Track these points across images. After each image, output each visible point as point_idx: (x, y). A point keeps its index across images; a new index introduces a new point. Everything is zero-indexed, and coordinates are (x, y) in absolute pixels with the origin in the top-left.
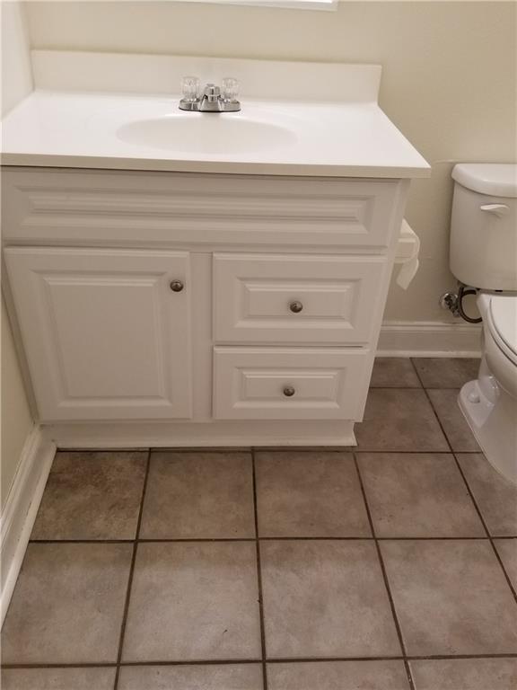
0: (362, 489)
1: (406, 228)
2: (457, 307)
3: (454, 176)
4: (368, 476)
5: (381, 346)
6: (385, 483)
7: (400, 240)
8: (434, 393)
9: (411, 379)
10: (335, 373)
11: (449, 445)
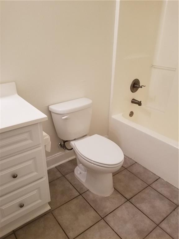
0: (59, 224)
1: (44, 134)
2: (64, 147)
3: (50, 110)
4: (59, 218)
5: (48, 166)
6: (65, 217)
7: (44, 138)
8: (67, 176)
9: (59, 175)
10: (36, 191)
11: (79, 192)
